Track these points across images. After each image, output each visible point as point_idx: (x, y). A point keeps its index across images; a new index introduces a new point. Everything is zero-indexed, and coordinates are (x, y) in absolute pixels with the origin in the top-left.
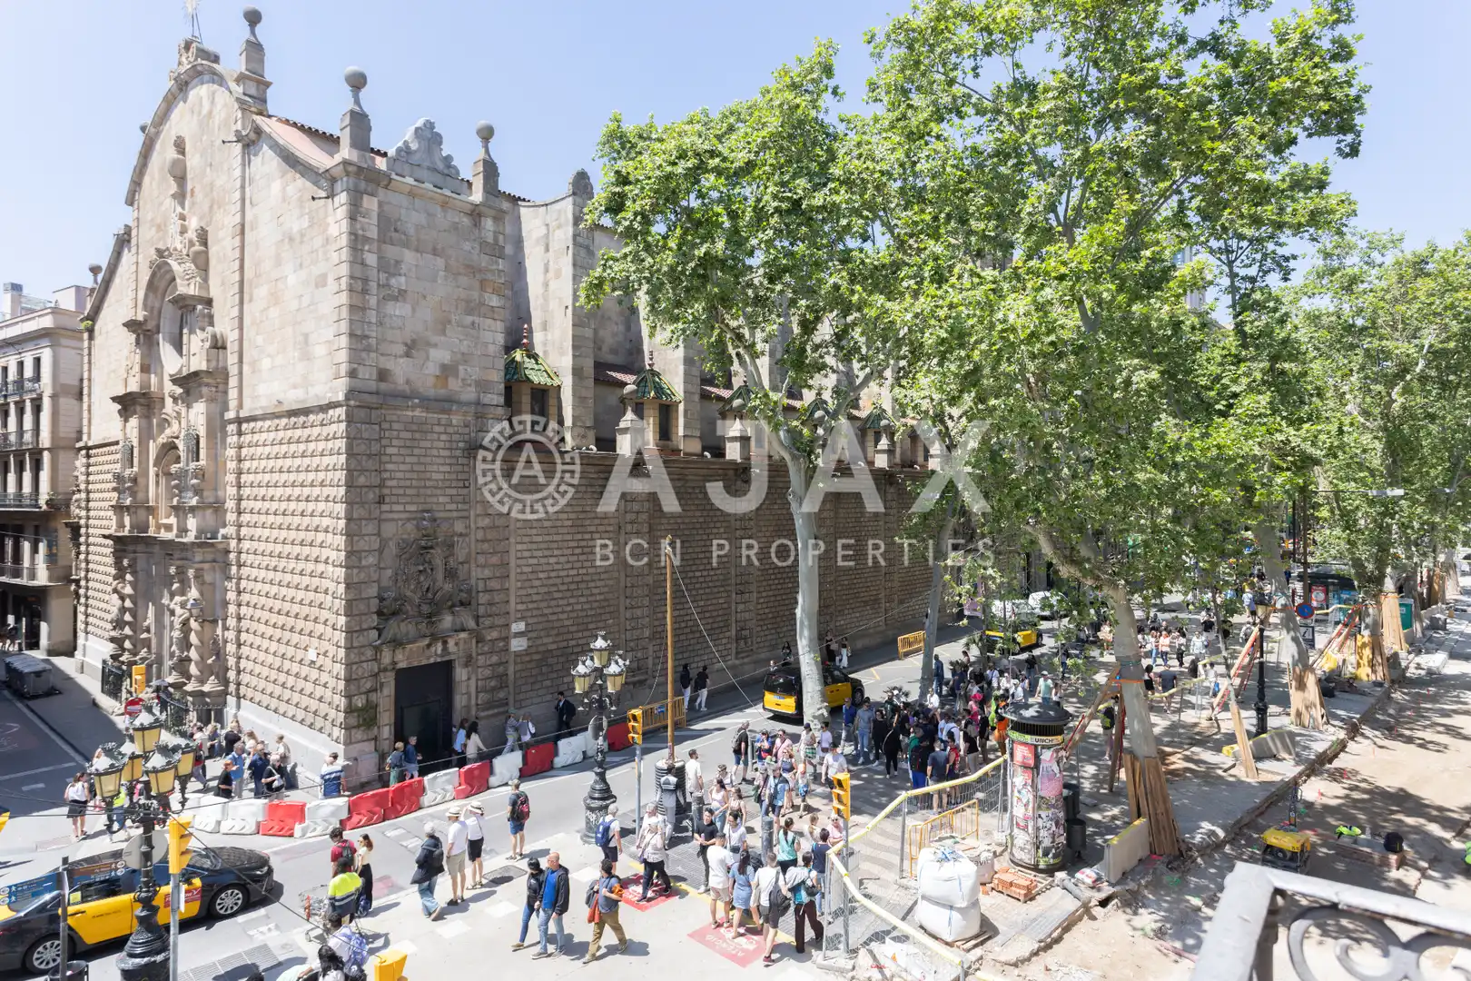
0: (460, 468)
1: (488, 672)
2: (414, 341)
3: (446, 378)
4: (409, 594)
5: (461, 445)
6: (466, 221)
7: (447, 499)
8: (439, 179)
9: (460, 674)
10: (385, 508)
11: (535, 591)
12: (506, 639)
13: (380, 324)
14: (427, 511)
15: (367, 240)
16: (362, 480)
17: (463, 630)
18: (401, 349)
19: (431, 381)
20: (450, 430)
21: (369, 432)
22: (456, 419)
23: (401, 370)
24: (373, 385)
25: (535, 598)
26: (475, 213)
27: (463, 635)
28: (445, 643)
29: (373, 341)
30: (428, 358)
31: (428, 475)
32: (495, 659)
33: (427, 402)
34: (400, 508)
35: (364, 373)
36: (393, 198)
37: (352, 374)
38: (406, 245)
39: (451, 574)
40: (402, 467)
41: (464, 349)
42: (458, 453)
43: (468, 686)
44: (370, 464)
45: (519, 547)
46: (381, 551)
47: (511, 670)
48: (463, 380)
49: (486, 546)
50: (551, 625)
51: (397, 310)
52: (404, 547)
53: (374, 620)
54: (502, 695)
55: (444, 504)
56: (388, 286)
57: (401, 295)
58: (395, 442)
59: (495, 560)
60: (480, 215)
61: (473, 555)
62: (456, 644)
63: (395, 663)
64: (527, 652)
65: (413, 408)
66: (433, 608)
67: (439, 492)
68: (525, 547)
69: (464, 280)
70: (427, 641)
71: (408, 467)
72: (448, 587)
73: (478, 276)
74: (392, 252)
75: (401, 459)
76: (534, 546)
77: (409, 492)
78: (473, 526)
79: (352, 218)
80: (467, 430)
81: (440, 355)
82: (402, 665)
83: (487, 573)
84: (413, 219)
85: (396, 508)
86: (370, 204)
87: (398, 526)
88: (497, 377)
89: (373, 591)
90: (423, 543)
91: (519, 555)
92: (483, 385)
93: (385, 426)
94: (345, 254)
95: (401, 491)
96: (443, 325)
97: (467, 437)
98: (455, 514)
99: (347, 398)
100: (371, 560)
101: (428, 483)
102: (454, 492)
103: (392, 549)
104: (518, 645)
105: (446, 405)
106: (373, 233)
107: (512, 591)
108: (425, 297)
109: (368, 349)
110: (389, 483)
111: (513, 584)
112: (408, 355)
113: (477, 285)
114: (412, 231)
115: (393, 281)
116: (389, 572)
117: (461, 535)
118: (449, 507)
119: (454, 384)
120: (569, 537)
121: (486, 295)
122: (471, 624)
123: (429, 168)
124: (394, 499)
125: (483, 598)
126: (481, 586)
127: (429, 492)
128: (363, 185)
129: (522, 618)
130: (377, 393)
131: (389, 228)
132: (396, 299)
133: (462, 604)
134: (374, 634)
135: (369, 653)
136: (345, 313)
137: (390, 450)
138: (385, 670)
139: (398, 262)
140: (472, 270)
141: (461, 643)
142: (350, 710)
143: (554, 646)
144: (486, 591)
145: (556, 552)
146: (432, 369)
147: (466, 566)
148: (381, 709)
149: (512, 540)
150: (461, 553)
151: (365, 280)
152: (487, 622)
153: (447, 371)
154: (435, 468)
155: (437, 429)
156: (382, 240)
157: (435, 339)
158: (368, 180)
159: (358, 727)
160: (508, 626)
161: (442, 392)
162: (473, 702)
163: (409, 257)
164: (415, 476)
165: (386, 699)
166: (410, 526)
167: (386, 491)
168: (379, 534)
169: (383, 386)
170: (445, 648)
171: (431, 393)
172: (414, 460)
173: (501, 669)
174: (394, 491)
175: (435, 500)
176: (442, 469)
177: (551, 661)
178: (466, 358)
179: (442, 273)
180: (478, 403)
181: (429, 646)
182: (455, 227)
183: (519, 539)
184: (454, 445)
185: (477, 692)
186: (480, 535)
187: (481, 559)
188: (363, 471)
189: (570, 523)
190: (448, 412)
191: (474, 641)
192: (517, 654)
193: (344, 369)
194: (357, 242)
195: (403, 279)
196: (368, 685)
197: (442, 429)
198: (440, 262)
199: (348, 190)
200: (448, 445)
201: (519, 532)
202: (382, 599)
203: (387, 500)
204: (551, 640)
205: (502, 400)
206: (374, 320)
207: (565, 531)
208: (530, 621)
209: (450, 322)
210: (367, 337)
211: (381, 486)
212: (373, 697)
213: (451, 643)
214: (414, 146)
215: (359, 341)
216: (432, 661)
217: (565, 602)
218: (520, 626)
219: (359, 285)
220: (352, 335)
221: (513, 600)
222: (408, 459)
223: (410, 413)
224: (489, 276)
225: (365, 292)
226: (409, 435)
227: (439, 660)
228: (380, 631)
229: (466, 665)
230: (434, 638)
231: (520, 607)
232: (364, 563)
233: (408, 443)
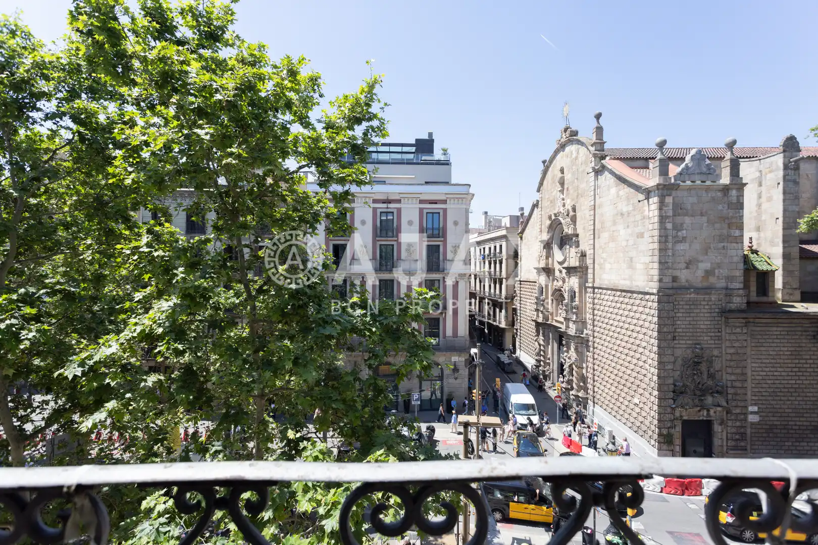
0: (716, 323)
1: (734, 430)
2: (690, 261)
3: (708, 278)
4: (688, 384)
5: (717, 310)
6: (719, 194)
7: (709, 338)
8: (704, 178)
9: (717, 428)
10: (676, 342)
11: (764, 390)
12: (745, 414)
13: (673, 255)
14: (698, 344)
15: (667, 217)
16: (665, 330)
17: (719, 406)
18: (684, 265)
19: (700, 279)
20: (710, 303)
21: (668, 307)
22: (713, 298)
23: (684, 276)
24: (670, 285)
25: (764, 394)
26: (726, 189)
27: (719, 409)
28: (708, 411)
29: (670, 264)
30: (697, 268)
31: (698, 326)
32: (738, 424)
33: (698, 290)
34: (684, 342)
35: (667, 279)
36: (679, 193)
37: (660, 281)
38: (686, 215)
39: (711, 376)
40: (685, 323)
41: (718, 261)
42: (715, 314)
43: (722, 435)
44: (669, 322)
45: (754, 365)
46: (674, 363)
47: (749, 431)
48: (718, 277)
49: (732, 363)
50: (775, 410)
51: (681, 247)
52: (685, 361)
53: (671, 395)
54: (743, 444)
55: (707, 340)
56: (677, 236)
57: (684, 239)
58: (681, 311)
59: (738, 371)
60: (728, 190)
61: (724, 366)
62: (715, 412)
63: (681, 416)
64: (758, 423)
65: (690, 294)
66: (702, 392)
67: (704, 335)
68: (757, 365)
69: (717, 226)
70: (699, 408)
71: (688, 323)
72: (710, 383)
73: (726, 221)
74: (679, 219)
75: (684, 319)
76: (764, 365)
77: (687, 334)
78: (724, 352)
79: (660, 209)
80: (720, 303)
81: (705, 266)
82: (685, 418)
83: (733, 378)
84: (690, 201)
85: (681, 342)
86: (669, 200)
87: (682, 351)
88: (739, 273)
89: (671, 381)
90: (696, 360)
91: (753, 369)
92: (730, 279)
93: (675, 303)
94: (656, 226)
95: (684, 334)
96: (706, 250)
97: (720, 307)
98: (713, 346)
99: (659, 292)
100: (670, 367)
101: (698, 330)
102: (713, 334)
103: (680, 361)
104: (753, 418)
105: (708, 291)
106: (670, 213)
107: (749, 388)
108: (696, 238)
109: (668, 268)
110: (678, 330)
111: (749, 384)
112: (687, 268)
113: (726, 226)
114: (689, 207)
115: (679, 234)
116: (678, 373)
117: (717, 357)
118: (709, 342)
119: (712, 280)
120: (789, 361)
121: (732, 231)
122: (725, 404)
123: (698, 174)
124: (681, 338)
125: (731, 391)
126: (729, 384)
127: (699, 334)
128: (665, 192)
129: (755, 404)
130: (672, 288)
131: (679, 209)
132: (681, 242)
133: (717, 392)
134: (671, 401)
135: (669, 410)
136: (657, 252)
137: (678, 315)
138: (677, 419)
139: (682, 224)
140: (723, 219)
141: (718, 413)
142: (660, 435)
143: (779, 423)
144: (733, 387)
145: (779, 369)
146: (700, 273)
147: (720, 373)
148: (675, 436)
149: (749, 361)
150: (717, 365)
151: (666, 237)
152: (734, 404)
153: (708, 273)
154: (702, 323)
155: (703, 303)
156: (674, 215)
157: (701, 258)
158: (667, 189)
159: (664, 443)
160: (746, 407)
161: (705, 284)
162: (725, 444)
163: (687, 220)
164: (691, 326)
165: (677, 431)
166: (689, 351)
167: (677, 334)
168: (673, 355)
169: (675, 284)
170: (708, 414)
171: (700, 285)
172: (691, 319)
173: (742, 430)
174: (681, 334)
175: (702, 338)
176: (706, 323)
177: (775, 431)
178: (719, 266)
179: (705, 224)
180: (727, 288)
181: (699, 411)
182: (713, 199)
183: (753, 361)
184: (713, 311)
185: (727, 439)
186: (729, 357)
187: (729, 370)
188: (665, 325)
189: (789, 353)
190: (710, 294)
191: (725, 412)
192: (752, 424)
193: (656, 278)
194: (662, 219)
195: (684, 232)
196: (669, 425)
197: (705, 303)
198: (705, 219)
199: (658, 196)
200: (709, 311)
201: (753, 356)
202: (675, 386)
203: (677, 338)
204: (775, 419)
205: (741, 286)
206: (670, 254)
207: (786, 357)
208: (760, 406)
209: (710, 248)
210: (667, 263)
211: (675, 332)
212: (672, 431)
213: (712, 412)
214: (690, 165)
215: (663, 265)
216: (701, 418)
217: (786, 398)
218: (755, 409)
219: (663, 239)
220: (660, 263)
221: (749, 393)
222: (687, 319)
223: (688, 296)
224: (734, 221)
225: (666, 241)
226: (688, 307)
227: (705, 419)
228: (674, 401)
229: (721, 424)
230: (703, 407)
231: (754, 398)
232: (666, 368)
233: (688, 311)
